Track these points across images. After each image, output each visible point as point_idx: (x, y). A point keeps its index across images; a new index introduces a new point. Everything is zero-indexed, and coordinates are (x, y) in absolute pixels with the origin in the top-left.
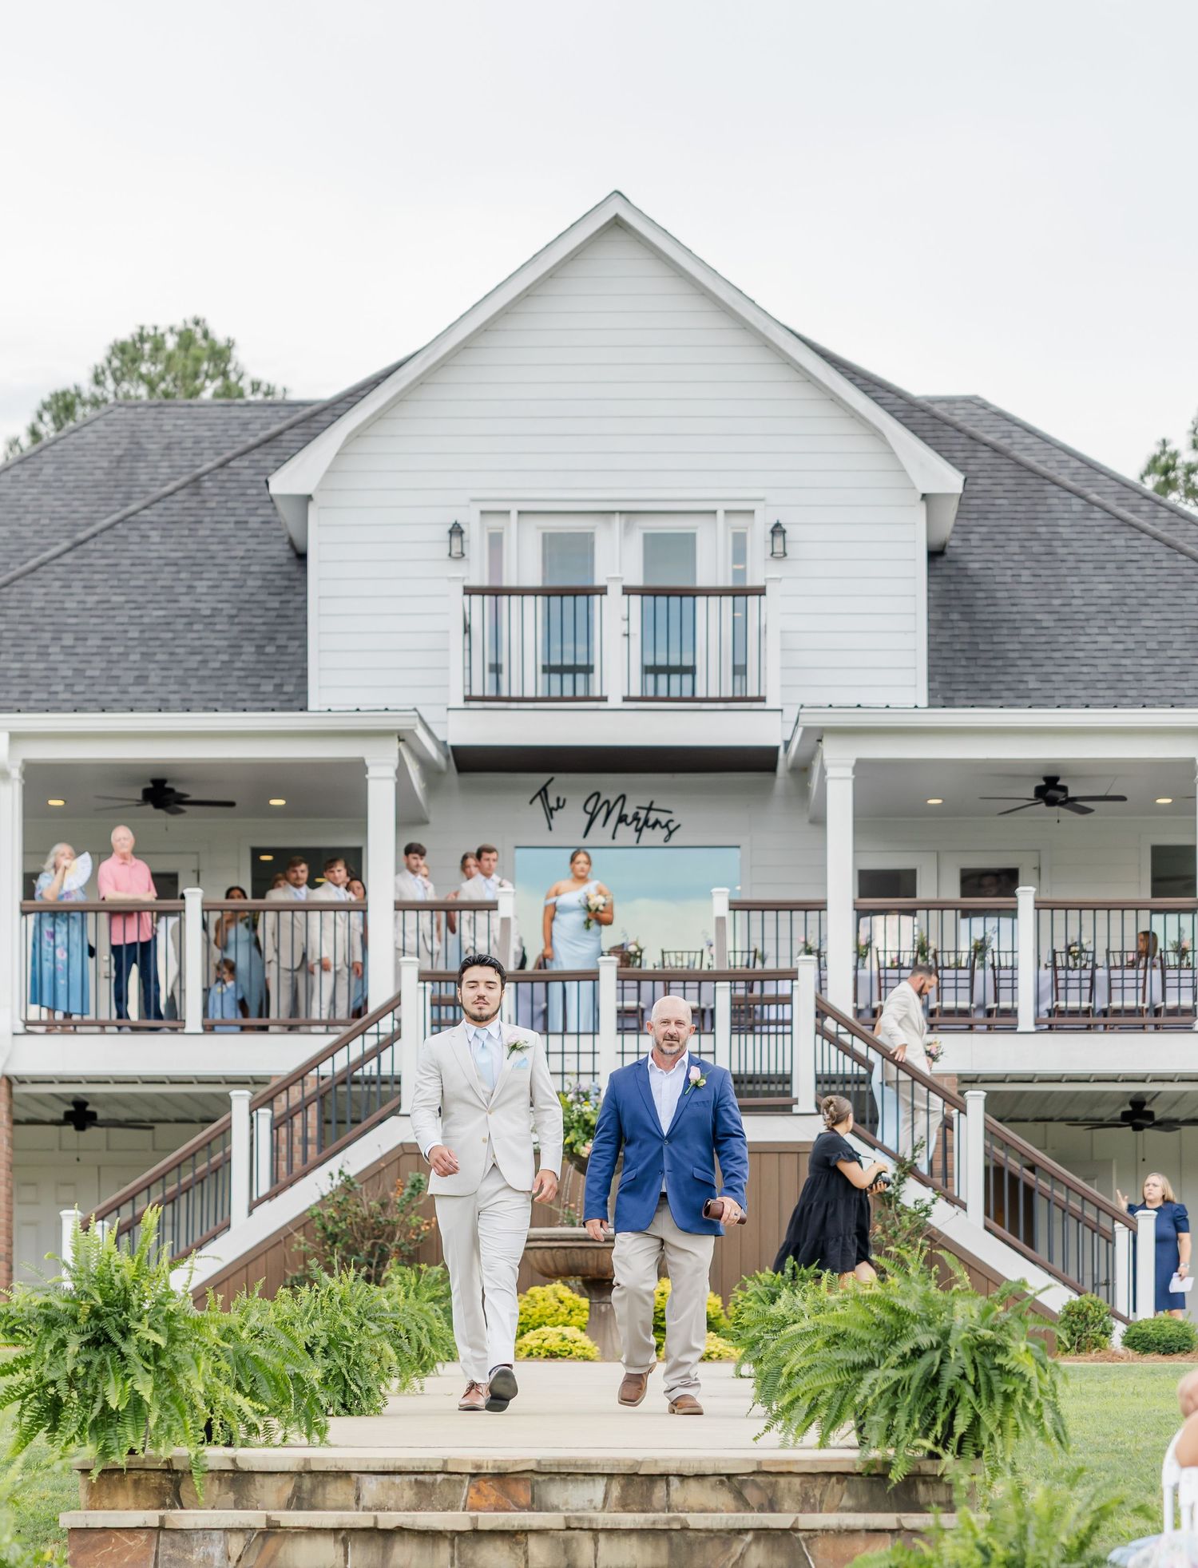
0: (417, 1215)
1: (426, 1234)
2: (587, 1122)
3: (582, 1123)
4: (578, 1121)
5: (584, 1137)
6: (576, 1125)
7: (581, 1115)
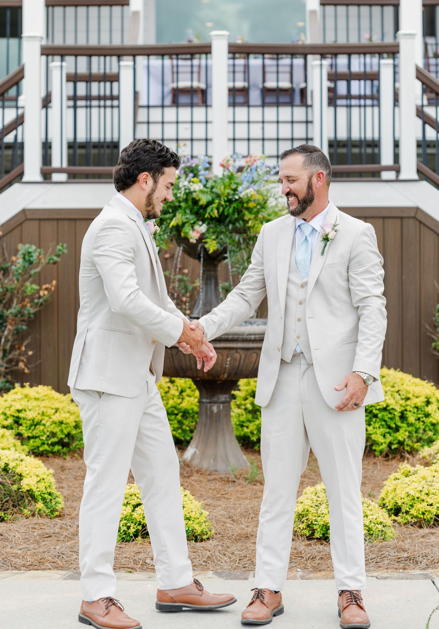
0: (32, 283)
1: (45, 298)
2: (195, 202)
3: (190, 203)
4: (186, 200)
5: (192, 218)
6: (183, 204)
7: (189, 193)
